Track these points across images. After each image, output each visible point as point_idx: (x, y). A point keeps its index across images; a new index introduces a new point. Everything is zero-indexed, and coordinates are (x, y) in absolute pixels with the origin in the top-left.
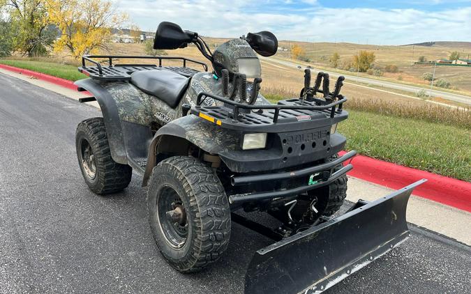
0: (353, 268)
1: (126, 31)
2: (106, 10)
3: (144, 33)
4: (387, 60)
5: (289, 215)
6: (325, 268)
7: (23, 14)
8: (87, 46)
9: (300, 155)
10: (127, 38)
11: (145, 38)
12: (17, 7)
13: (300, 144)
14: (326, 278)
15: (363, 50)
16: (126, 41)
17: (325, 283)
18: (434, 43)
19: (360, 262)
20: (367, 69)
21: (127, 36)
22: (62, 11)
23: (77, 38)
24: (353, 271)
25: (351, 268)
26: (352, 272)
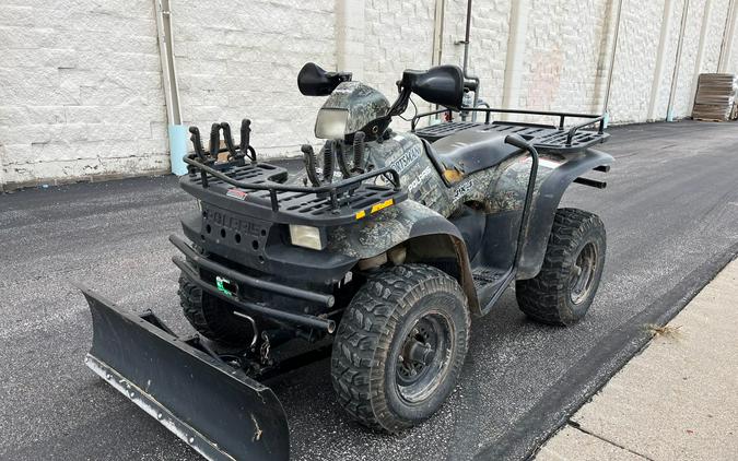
0: (167, 419)
6: (149, 383)
9: (218, 241)
13: (220, 227)
14: (142, 392)
17: (138, 395)
19: (177, 425)
24: (164, 422)
25: (165, 416)
26: (162, 422)
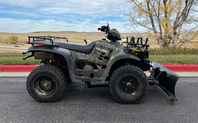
4: (24, 39)
15: (12, 35)
18: (40, 32)
20: (16, 43)
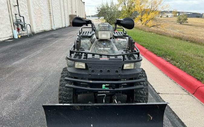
1: (171, 12)
2: (159, 4)
3: (179, 13)
5: (104, 101)
6: (92, 125)
7: (126, 7)
8: (147, 19)
9: (99, 74)
10: (170, 15)
11: (179, 15)
12: (125, 5)
13: (99, 70)
16: (170, 16)
21: (171, 14)
22: (141, 5)
23: (145, 16)
